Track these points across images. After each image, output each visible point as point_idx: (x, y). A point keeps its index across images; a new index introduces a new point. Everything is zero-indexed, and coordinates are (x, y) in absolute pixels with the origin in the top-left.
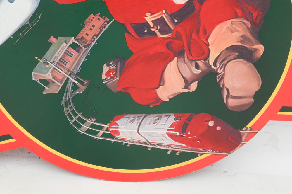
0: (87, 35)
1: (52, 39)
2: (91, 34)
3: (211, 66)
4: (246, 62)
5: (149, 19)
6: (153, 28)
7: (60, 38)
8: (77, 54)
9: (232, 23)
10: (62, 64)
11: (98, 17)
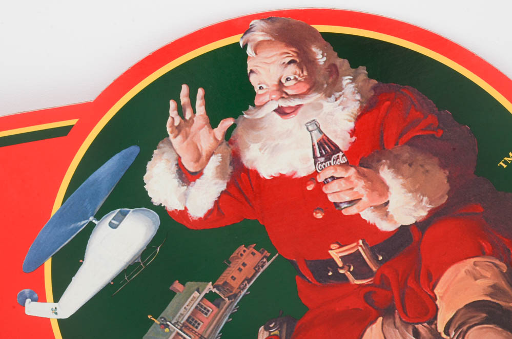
0: (233, 278)
1: (177, 286)
2: (240, 277)
3: (440, 333)
4: (500, 329)
5: (336, 253)
6: (342, 268)
7: (189, 284)
8: (216, 310)
9: (475, 264)
10: (191, 326)
11: (252, 249)
